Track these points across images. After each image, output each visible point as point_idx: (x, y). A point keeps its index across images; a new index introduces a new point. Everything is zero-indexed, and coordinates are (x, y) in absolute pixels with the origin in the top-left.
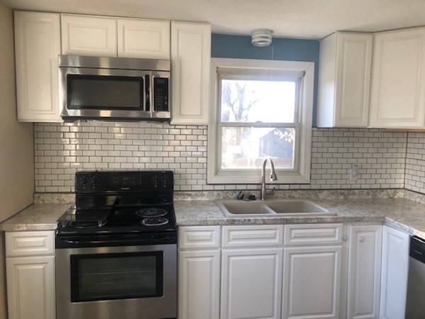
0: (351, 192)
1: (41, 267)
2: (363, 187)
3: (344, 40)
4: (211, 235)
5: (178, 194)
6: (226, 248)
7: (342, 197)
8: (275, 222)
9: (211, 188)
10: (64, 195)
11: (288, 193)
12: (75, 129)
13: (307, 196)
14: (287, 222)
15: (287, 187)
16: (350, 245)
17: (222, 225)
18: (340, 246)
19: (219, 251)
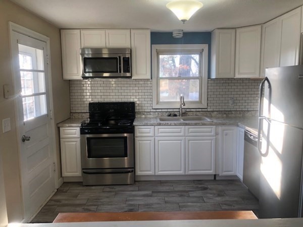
0: (230, 112)
1: (75, 143)
2: (237, 110)
3: (219, 33)
4: (150, 131)
5: (138, 114)
6: (157, 137)
7: (225, 115)
8: (181, 124)
9: (155, 110)
10: (84, 114)
11: (195, 113)
12: (89, 83)
13: (205, 115)
14: (186, 124)
15: (195, 110)
16: (220, 137)
17: (155, 126)
18: (215, 137)
19: (153, 138)
